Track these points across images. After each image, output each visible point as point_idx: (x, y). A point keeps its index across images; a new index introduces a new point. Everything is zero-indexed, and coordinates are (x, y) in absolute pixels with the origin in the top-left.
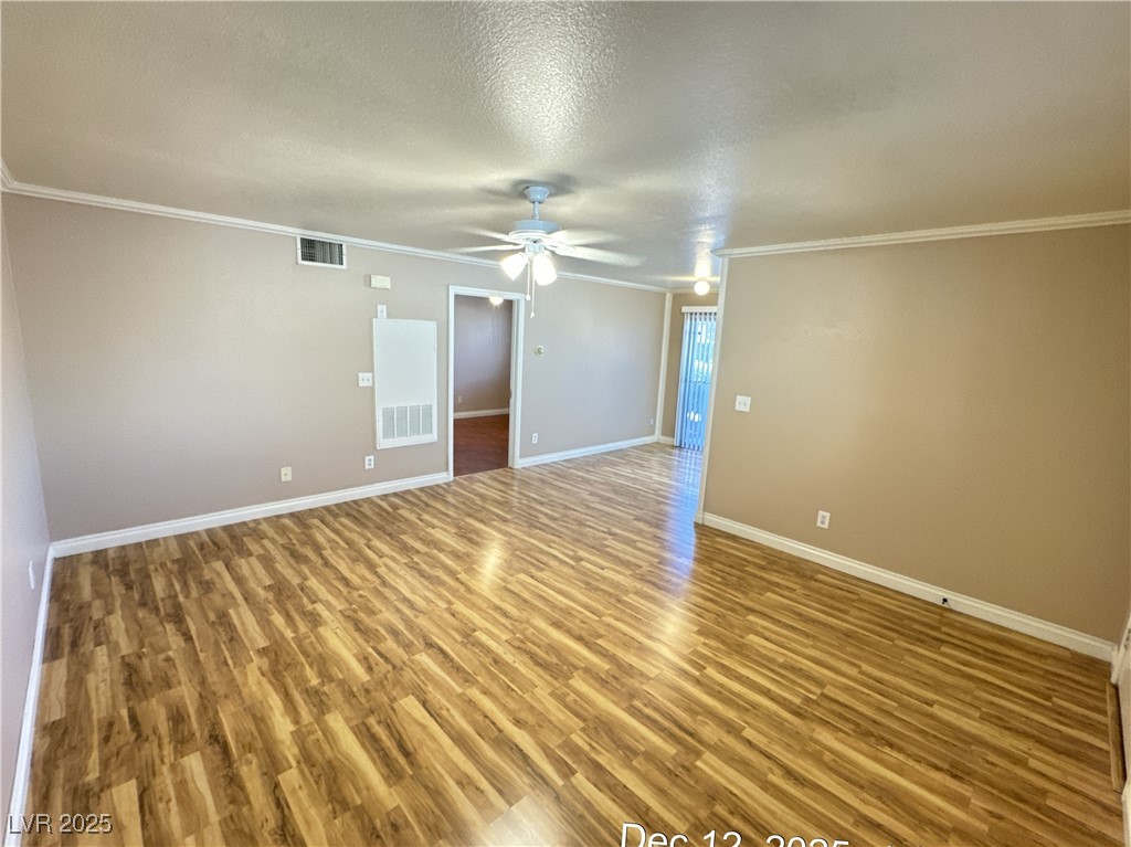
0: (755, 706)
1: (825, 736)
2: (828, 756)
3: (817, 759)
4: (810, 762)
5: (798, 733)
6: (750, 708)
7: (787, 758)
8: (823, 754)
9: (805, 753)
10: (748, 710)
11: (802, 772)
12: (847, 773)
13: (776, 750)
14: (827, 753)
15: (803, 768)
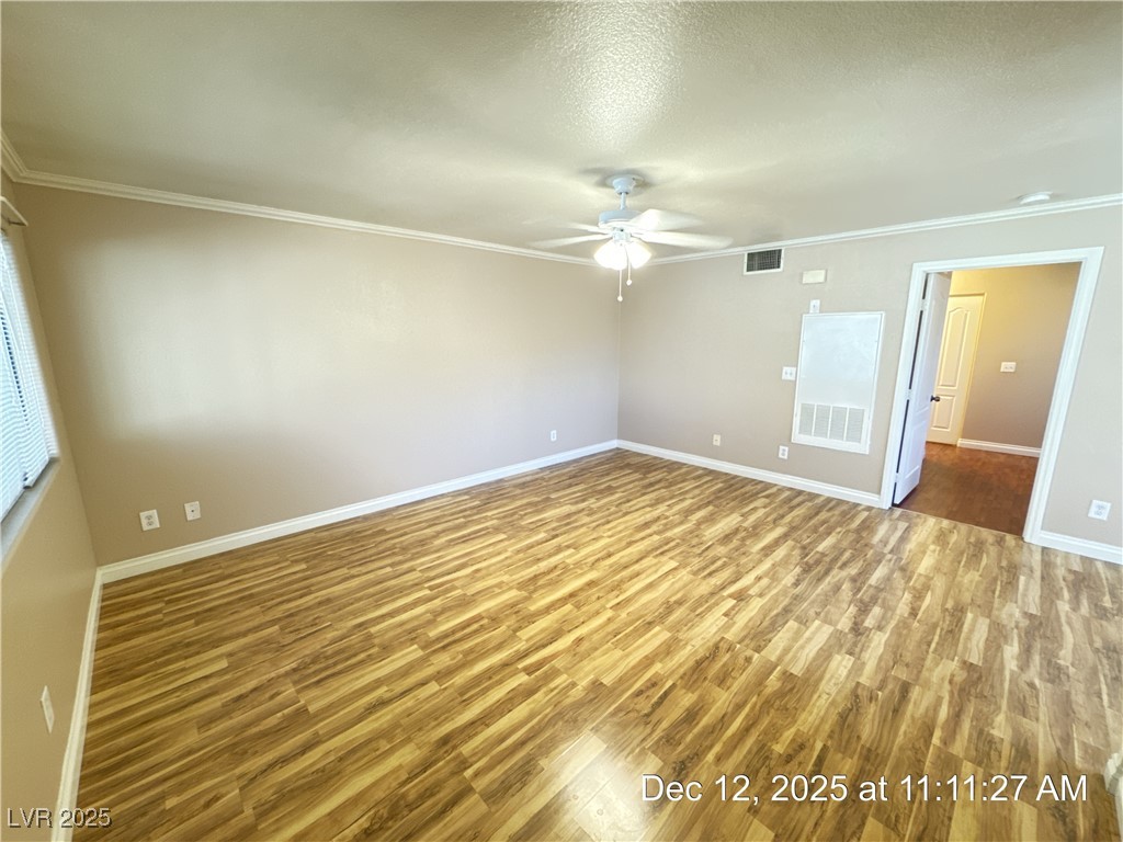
0: (466, 703)
1: (407, 756)
2: (384, 745)
3: (385, 734)
4: (385, 726)
5: (420, 729)
6: (465, 696)
7: (398, 707)
8: (389, 742)
9: (395, 725)
10: (462, 694)
11: (379, 714)
12: (359, 754)
13: (408, 702)
14: (389, 746)
15: (380, 717)
